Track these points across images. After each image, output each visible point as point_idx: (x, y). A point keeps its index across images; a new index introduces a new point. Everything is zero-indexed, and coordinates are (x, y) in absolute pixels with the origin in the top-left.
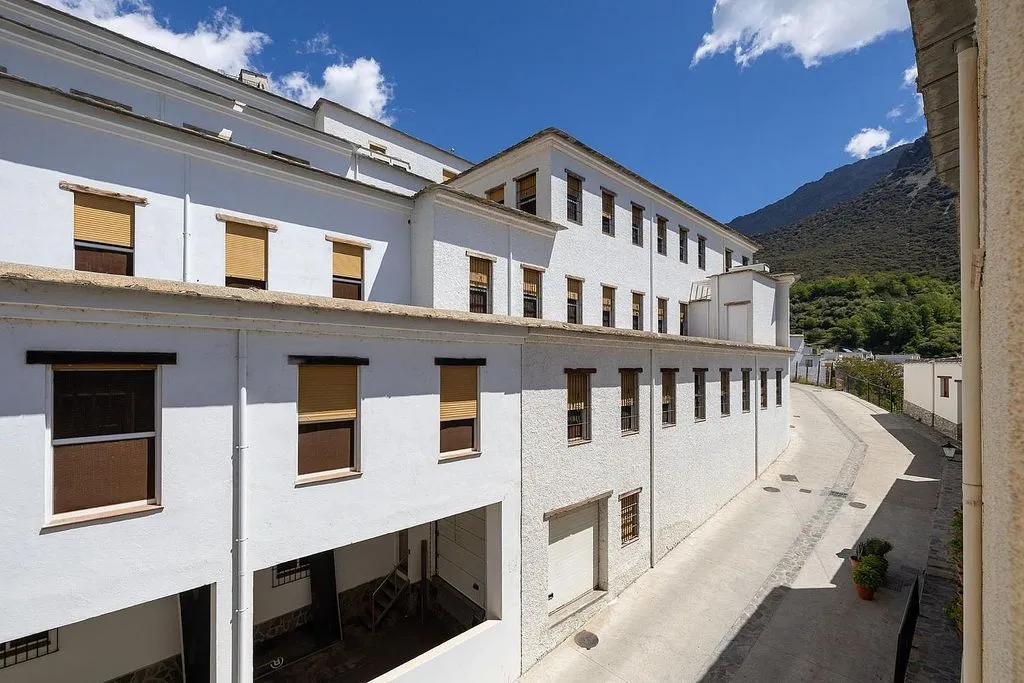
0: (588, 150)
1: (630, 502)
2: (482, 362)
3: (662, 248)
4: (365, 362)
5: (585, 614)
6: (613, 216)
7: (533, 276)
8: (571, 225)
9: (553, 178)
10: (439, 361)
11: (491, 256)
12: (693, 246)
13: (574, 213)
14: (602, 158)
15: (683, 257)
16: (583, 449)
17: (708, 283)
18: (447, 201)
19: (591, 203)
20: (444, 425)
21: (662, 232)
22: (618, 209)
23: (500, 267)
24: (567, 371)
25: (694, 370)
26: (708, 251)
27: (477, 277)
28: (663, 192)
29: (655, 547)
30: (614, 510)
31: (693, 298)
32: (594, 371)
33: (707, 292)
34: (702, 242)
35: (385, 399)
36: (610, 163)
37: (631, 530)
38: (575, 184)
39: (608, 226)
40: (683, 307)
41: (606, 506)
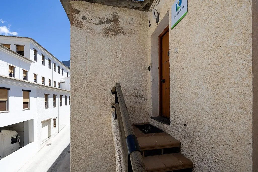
0: (39, 45)
1: (55, 120)
2: (30, 91)
3: (55, 70)
4: (10, 89)
5: (48, 141)
6: (44, 61)
7: (25, 72)
8: (35, 61)
9: (30, 50)
10: (23, 90)
11: (14, 66)
12: (61, 71)
13: (35, 59)
14: (42, 48)
15: (59, 73)
16: (47, 109)
17: (64, 79)
18: (3, 50)
19: (39, 57)
20: (24, 103)
21: (55, 66)
22: (45, 60)
23: (17, 69)
24: (45, 94)
25: (65, 96)
26: (64, 72)
27: (10, 71)
28: (55, 58)
29: (59, 129)
30: (52, 121)
31: (61, 82)
32: (49, 94)
33: (64, 81)
34: (63, 70)
35: (13, 97)
36: (44, 49)
37: (55, 126)
38: (36, 52)
39: (43, 63)
40: (59, 83)
41: (51, 121)
